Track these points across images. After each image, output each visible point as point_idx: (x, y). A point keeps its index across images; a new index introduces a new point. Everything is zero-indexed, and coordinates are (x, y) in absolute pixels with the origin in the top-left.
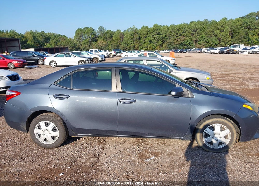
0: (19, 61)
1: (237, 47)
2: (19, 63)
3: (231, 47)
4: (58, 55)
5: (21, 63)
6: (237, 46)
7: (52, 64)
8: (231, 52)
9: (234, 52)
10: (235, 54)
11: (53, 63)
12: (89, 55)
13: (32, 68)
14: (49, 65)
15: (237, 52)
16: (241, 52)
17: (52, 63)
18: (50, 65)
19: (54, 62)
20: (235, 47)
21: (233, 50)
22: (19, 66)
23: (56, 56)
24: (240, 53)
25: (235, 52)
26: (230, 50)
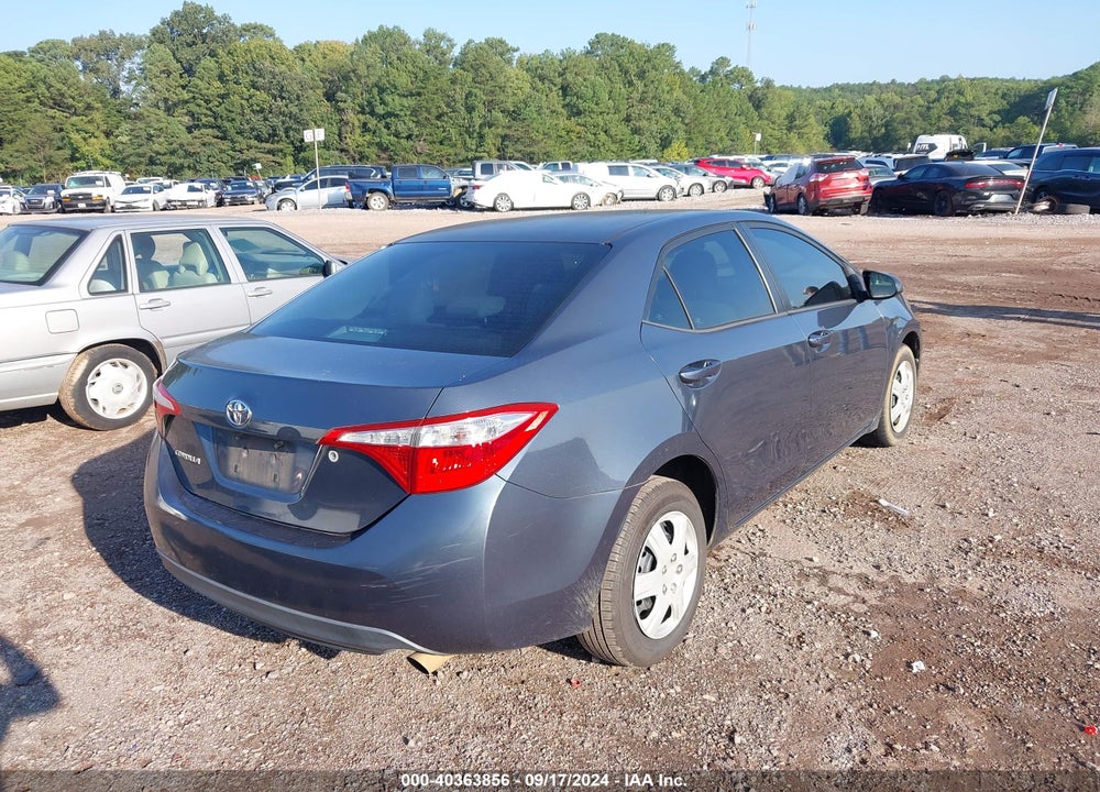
1: (98, 183)
3: (73, 184)
6: (98, 179)
8: (82, 206)
9: (96, 205)
10: (101, 211)
15: (104, 204)
16: (124, 205)
20: (91, 181)
21: (87, 197)
24: (122, 208)
25: (99, 205)
26: (74, 197)
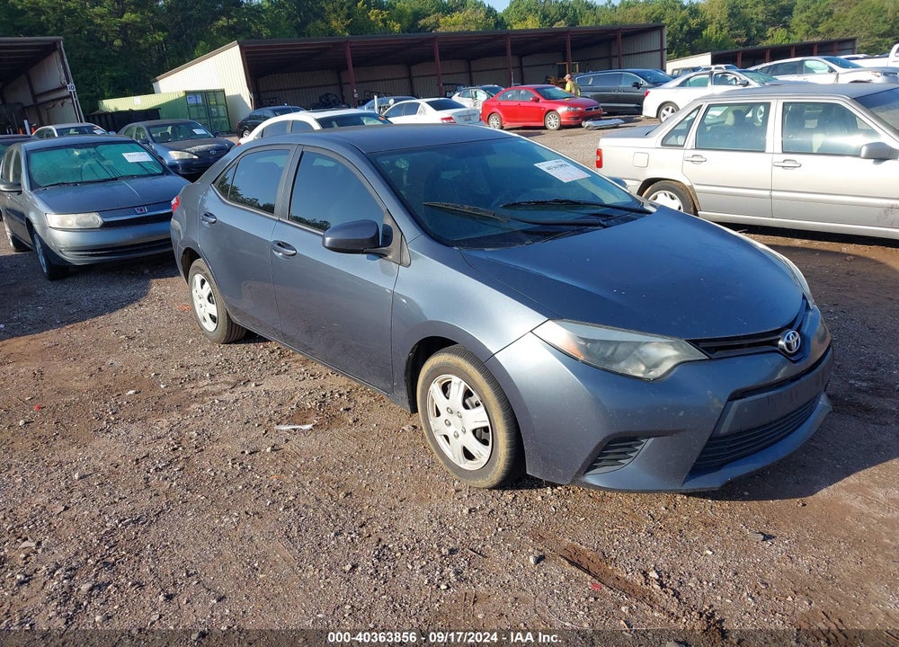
0: (575, 106)
2: (574, 112)
4: (688, 79)
5: (581, 112)
7: (664, 115)
11: (667, 110)
12: (832, 71)
13: (603, 129)
14: (655, 116)
17: (664, 111)
18: (657, 117)
19: (671, 108)
22: (572, 122)
23: (683, 85)
